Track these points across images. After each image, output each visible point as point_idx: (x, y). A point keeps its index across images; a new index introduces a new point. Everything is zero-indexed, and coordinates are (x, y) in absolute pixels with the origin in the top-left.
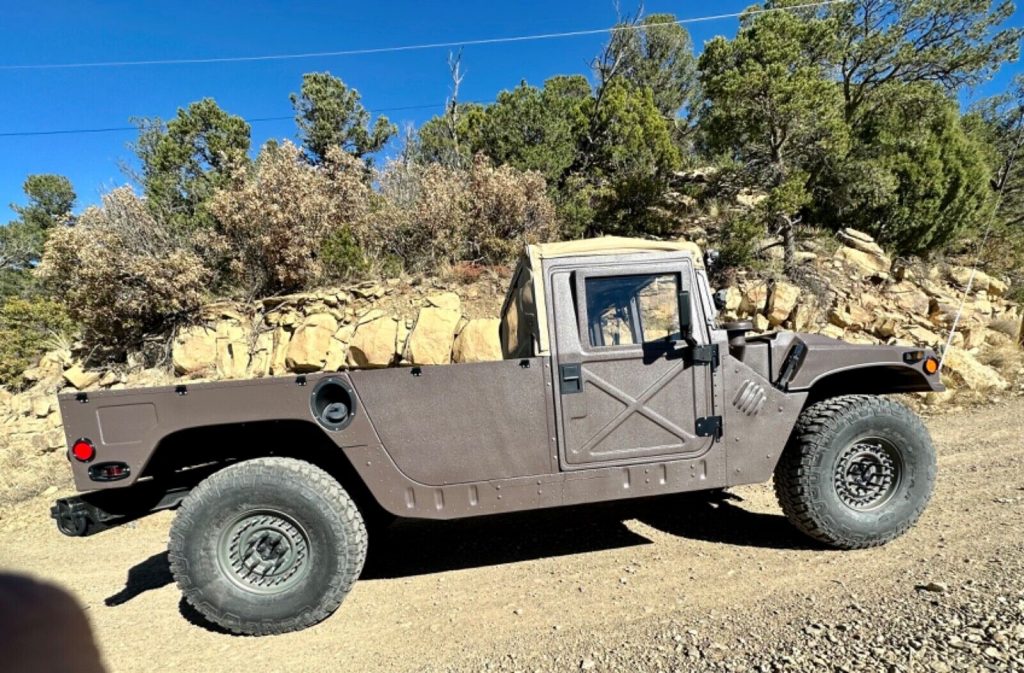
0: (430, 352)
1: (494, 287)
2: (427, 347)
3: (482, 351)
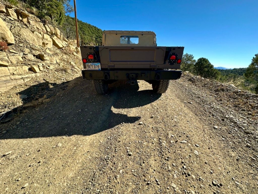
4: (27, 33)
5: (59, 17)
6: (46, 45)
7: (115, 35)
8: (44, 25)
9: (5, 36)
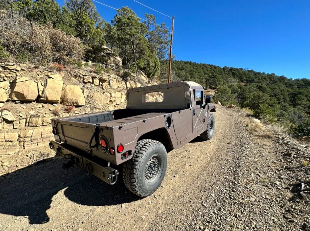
0: (55, 96)
1: (69, 73)
2: (53, 93)
3: (74, 96)
4: (98, 94)
5: (154, 69)
6: (113, 102)
7: (137, 92)
8: (126, 83)
9: (77, 101)
